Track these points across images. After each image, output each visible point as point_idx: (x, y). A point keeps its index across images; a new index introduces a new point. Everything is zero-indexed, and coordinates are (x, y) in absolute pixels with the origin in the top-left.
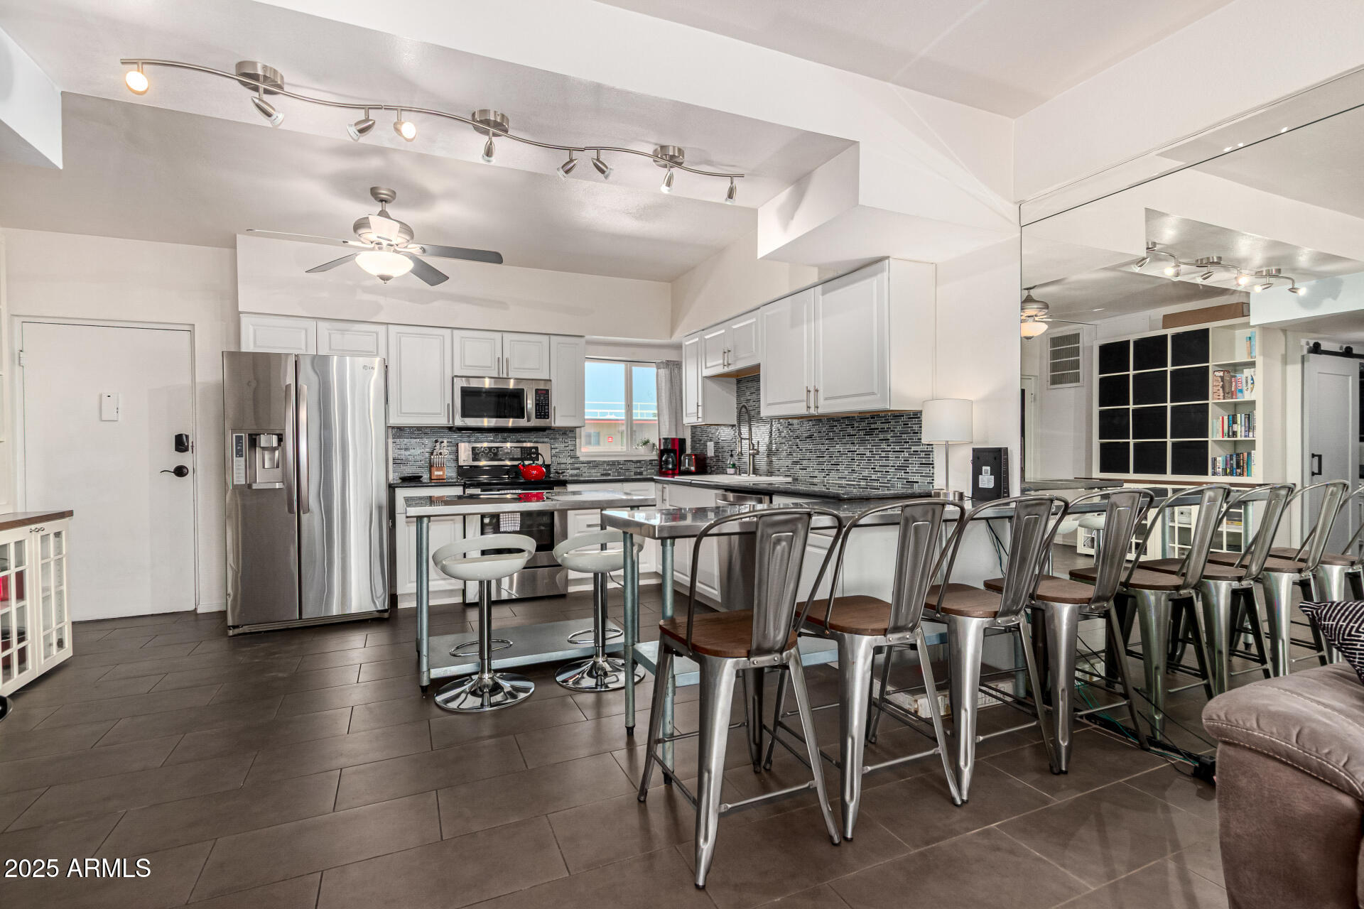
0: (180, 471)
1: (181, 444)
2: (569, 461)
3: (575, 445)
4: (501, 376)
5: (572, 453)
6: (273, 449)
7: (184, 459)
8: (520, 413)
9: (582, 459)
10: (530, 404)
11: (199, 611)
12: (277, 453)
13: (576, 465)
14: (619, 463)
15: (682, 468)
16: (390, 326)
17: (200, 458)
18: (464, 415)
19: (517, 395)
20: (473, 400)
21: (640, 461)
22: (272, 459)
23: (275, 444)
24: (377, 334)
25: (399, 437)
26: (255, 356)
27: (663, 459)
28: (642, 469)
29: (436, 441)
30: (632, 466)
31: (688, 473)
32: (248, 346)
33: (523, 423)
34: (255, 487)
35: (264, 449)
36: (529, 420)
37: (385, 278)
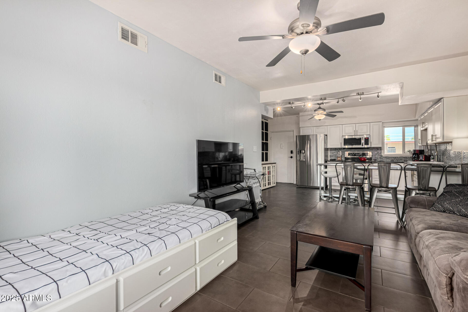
0: (291, 157)
1: (292, 152)
2: (379, 156)
3: (381, 152)
4: (355, 135)
5: (380, 154)
6: (304, 153)
7: (292, 155)
8: (360, 143)
9: (383, 156)
10: (363, 141)
11: (294, 183)
12: (304, 154)
13: (381, 158)
14: (397, 157)
15: (420, 159)
16: (328, 126)
17: (294, 155)
18: (344, 145)
19: (360, 139)
20: (347, 141)
21: (406, 157)
22: (304, 155)
23: (304, 152)
24: (325, 128)
25: (331, 150)
26: (303, 136)
27: (414, 156)
28: (407, 160)
29: (338, 151)
30: (403, 158)
31: (421, 161)
32: (301, 134)
33: (360, 146)
34: (300, 160)
35: (302, 153)
36: (362, 145)
37: (320, 120)
